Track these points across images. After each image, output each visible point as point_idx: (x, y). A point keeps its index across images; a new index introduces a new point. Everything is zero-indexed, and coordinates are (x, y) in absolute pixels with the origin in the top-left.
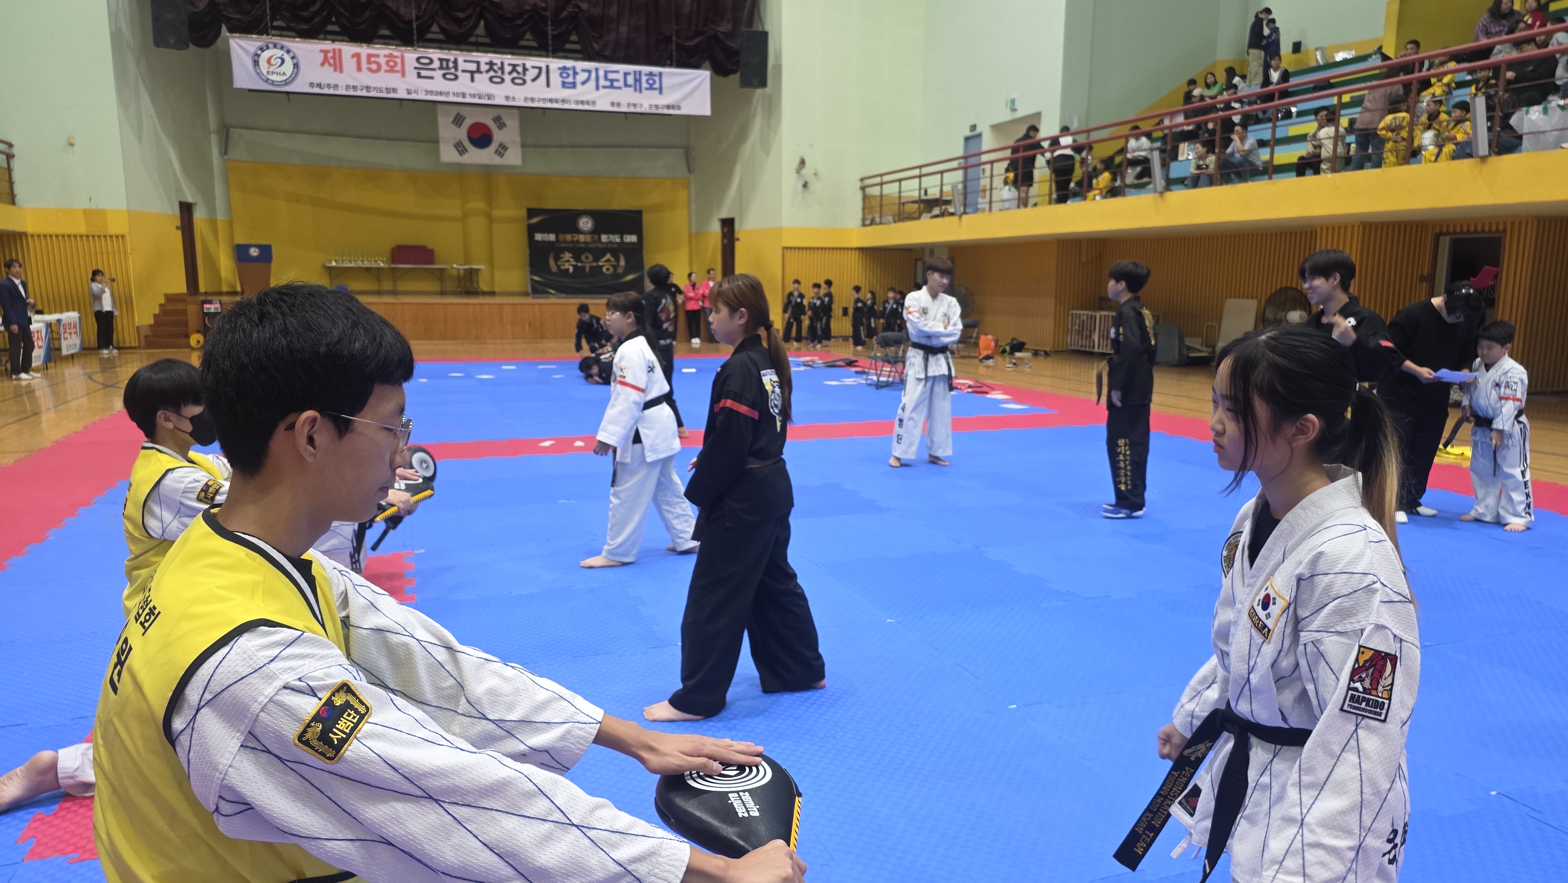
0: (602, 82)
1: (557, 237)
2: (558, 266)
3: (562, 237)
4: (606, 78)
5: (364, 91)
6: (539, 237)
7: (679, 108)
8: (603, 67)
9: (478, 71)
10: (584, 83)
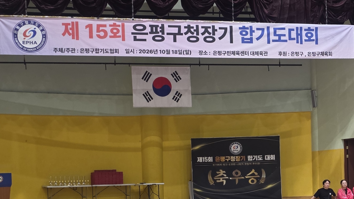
0: (272, 37)
1: (214, 159)
2: (215, 181)
3: (217, 159)
4: (275, 34)
5: (94, 52)
6: (200, 159)
7: (331, 54)
8: (273, 26)
9: (180, 33)
10: (258, 39)
